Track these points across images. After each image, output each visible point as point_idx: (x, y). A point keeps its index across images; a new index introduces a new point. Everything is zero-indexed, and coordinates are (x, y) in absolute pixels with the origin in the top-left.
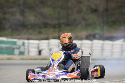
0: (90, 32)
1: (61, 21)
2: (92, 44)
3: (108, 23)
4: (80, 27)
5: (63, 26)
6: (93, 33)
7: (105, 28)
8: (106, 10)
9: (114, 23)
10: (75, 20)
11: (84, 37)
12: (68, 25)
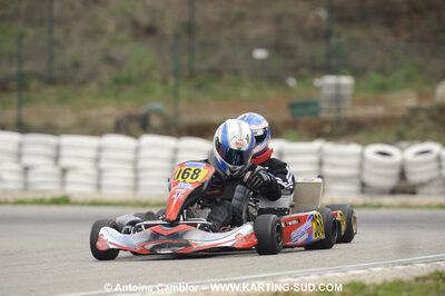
0: (129, 105)
1: (28, 67)
2: (137, 150)
3: (192, 75)
4: (93, 87)
5: (34, 84)
6: (142, 111)
7: (184, 91)
8: (189, 28)
9: (215, 73)
10: (77, 65)
11: (110, 122)
12: (51, 81)
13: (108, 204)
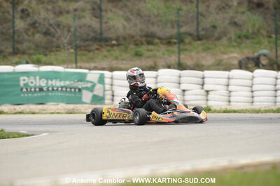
1: (183, 30)
2: (253, 78)
4: (224, 41)
5: (188, 40)
10: (214, 27)
12: (199, 38)
13: (235, 112)
